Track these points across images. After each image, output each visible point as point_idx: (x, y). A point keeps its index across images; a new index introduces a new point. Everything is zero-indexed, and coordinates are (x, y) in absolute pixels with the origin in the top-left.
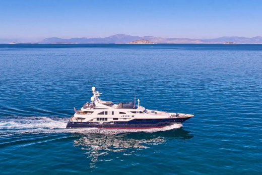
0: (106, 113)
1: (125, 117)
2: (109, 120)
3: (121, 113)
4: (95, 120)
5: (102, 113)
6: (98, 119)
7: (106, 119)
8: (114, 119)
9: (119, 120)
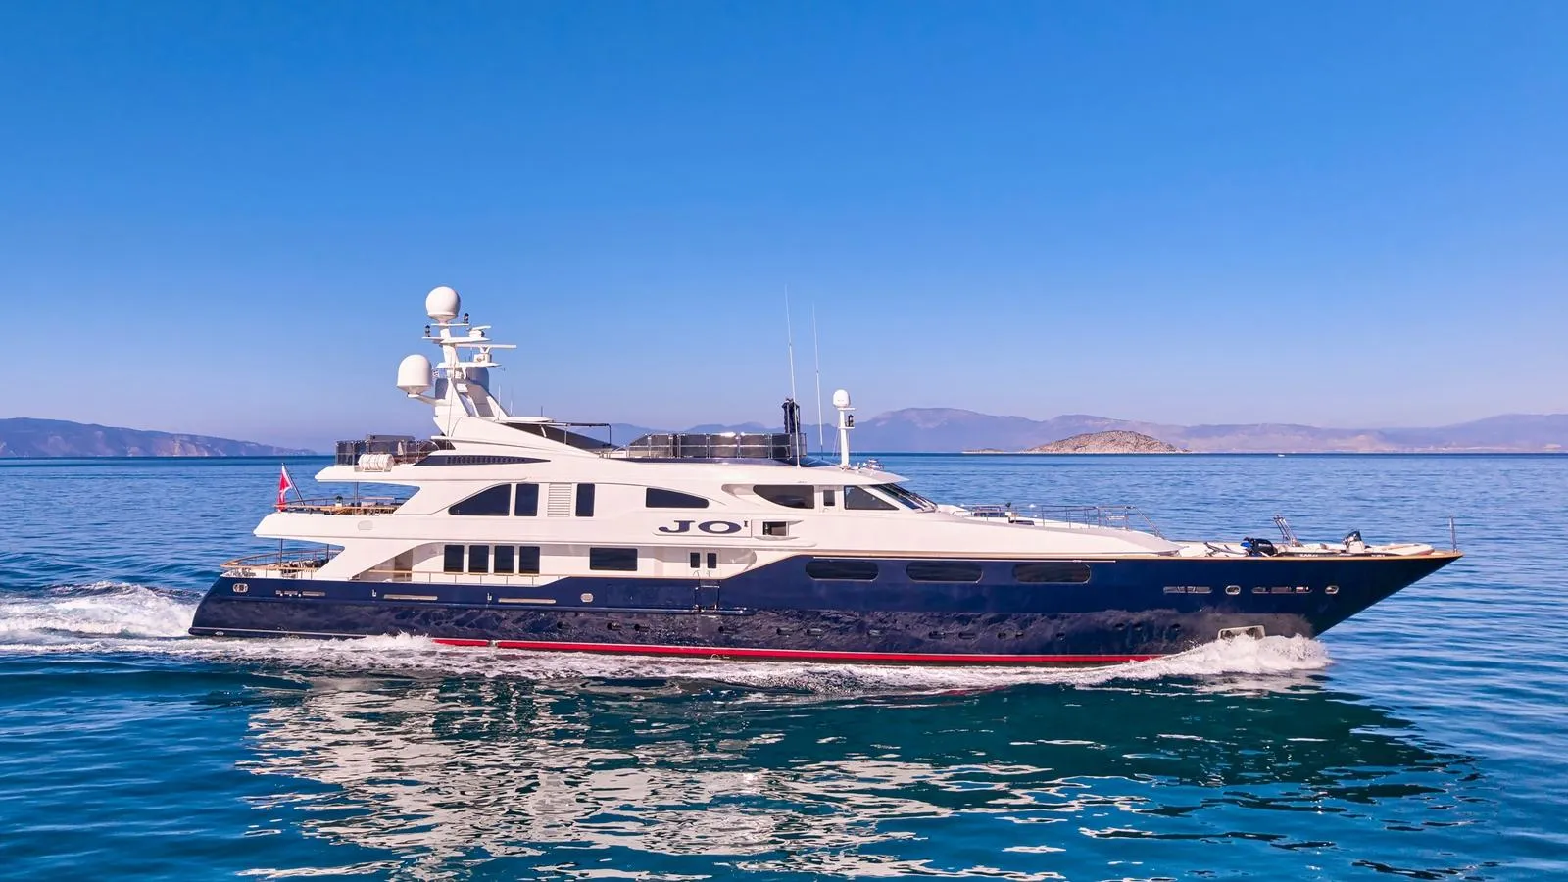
0: (528, 499)
1: (695, 539)
2: (553, 569)
3: (657, 498)
4: (430, 571)
5: (489, 502)
6: (453, 557)
7: (530, 558)
8: (601, 557)
9: (647, 568)
